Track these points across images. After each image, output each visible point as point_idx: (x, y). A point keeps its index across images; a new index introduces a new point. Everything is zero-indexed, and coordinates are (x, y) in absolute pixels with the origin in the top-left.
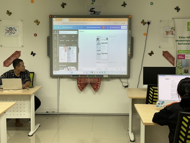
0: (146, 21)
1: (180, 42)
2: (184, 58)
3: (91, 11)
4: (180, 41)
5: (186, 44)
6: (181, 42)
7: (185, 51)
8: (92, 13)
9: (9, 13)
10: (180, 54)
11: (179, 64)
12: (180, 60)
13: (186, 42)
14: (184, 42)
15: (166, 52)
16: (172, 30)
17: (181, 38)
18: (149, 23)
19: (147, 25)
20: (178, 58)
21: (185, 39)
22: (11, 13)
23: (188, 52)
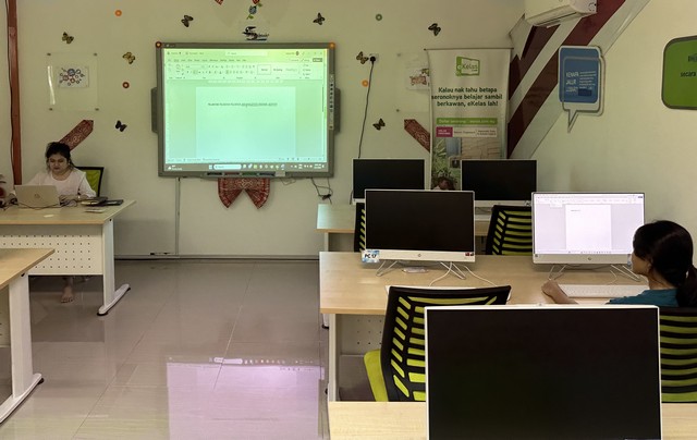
0: (366, 55)
1: (440, 101)
2: (451, 135)
3: (247, 33)
4: (442, 97)
5: (455, 104)
6: (444, 101)
7: (453, 119)
9: (68, 39)
10: (442, 126)
11: (439, 149)
12: (442, 139)
13: (454, 101)
14: (449, 101)
15: (411, 121)
16: (424, 74)
17: (445, 91)
18: (373, 59)
20: (438, 135)
21: (452, 94)
22: (71, 39)
23: (460, 121)
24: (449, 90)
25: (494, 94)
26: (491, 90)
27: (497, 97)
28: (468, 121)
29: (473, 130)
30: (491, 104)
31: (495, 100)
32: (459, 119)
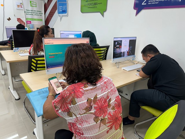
2: (31, 23)
5: (31, 14)
6: (28, 13)
7: (31, 19)
10: (28, 20)
11: (28, 27)
12: (28, 24)
15: (19, 19)
16: (21, 5)
24: (29, 10)
25: (41, 13)
29: (36, 22)
31: (41, 14)
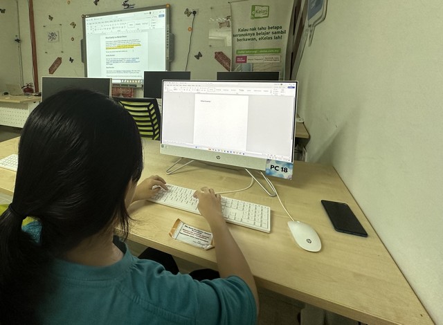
0: (191, 10)
1: (239, 38)
3: (124, 5)
4: (241, 35)
5: (249, 40)
6: (242, 38)
7: (247, 50)
8: (126, 7)
9: (51, 18)
10: (240, 55)
13: (249, 37)
14: (246, 37)
15: (219, 53)
16: (229, 20)
17: (242, 30)
18: (194, 13)
19: (192, 15)
20: (237, 62)
21: (248, 32)
23: (252, 51)
24: (246, 30)
25: (279, 30)
26: (277, 28)
27: (282, 32)
28: (259, 51)
30: (277, 38)
31: (280, 35)
32: (251, 50)
